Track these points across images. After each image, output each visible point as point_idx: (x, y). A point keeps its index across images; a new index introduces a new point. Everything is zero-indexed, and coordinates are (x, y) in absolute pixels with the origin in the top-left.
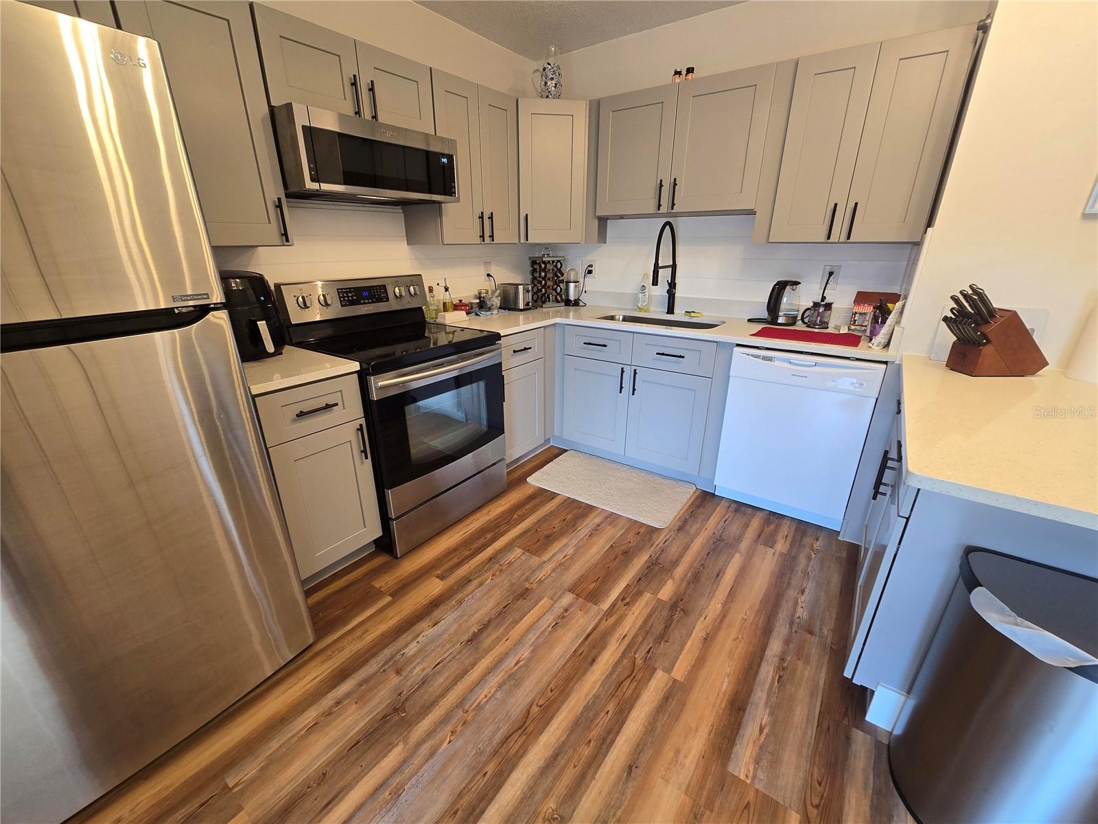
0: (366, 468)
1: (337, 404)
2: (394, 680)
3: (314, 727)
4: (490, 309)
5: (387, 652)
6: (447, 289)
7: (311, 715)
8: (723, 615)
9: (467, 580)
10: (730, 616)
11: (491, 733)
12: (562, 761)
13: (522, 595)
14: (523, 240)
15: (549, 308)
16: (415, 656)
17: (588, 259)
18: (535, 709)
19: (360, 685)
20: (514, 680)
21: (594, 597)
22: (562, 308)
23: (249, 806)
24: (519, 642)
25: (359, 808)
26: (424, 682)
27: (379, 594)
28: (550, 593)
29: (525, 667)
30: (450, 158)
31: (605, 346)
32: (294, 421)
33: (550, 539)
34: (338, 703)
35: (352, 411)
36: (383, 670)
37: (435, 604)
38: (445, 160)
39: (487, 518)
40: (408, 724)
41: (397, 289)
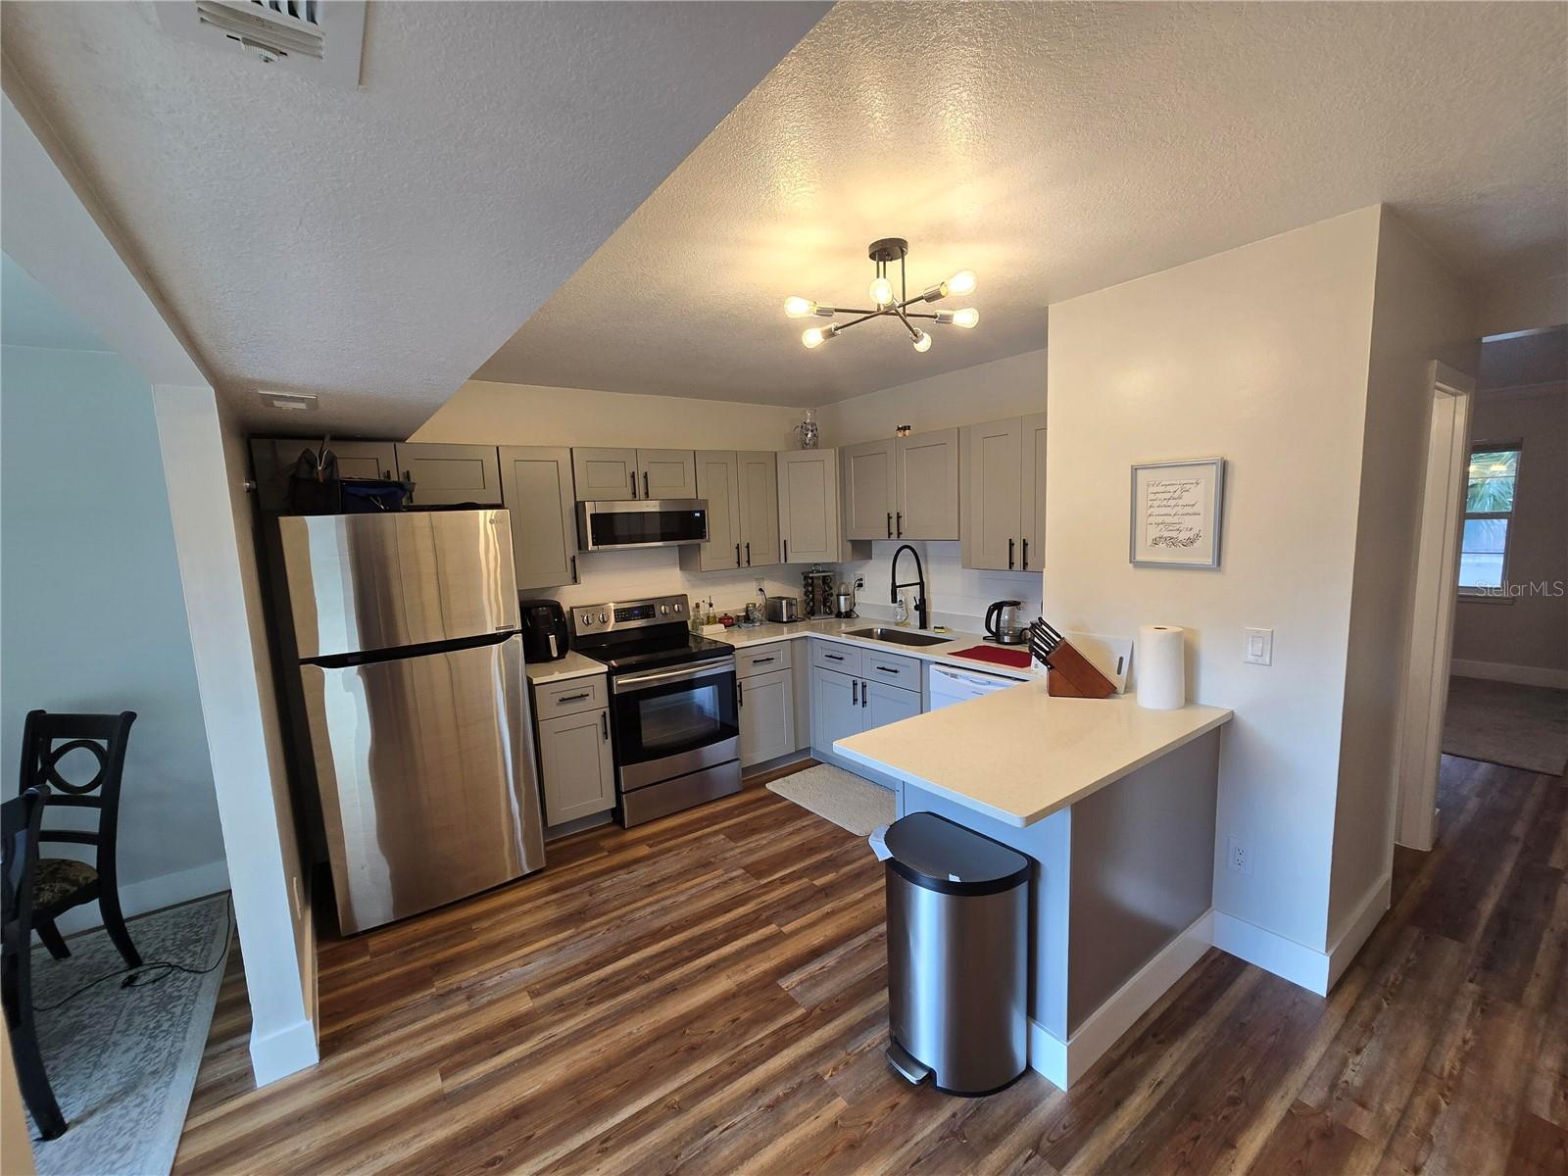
0: (607, 748)
1: (587, 695)
2: (586, 898)
3: (525, 913)
4: (753, 622)
5: (590, 883)
6: (711, 605)
7: (528, 906)
8: (859, 901)
9: (669, 850)
10: (862, 904)
11: (629, 934)
12: (667, 955)
13: (705, 865)
14: (783, 561)
15: (818, 620)
16: (605, 888)
17: (859, 573)
18: (669, 928)
19: (563, 897)
20: (665, 911)
21: (759, 875)
22: (833, 620)
23: (479, 938)
24: (682, 892)
25: (537, 951)
26: (605, 902)
27: (602, 849)
28: (725, 868)
29: (677, 906)
30: (702, 513)
31: (841, 659)
32: (558, 704)
33: (754, 831)
34: (547, 903)
35: (600, 701)
36: (581, 892)
37: (637, 861)
38: (698, 515)
39: (711, 810)
40: (584, 921)
41: (663, 608)
